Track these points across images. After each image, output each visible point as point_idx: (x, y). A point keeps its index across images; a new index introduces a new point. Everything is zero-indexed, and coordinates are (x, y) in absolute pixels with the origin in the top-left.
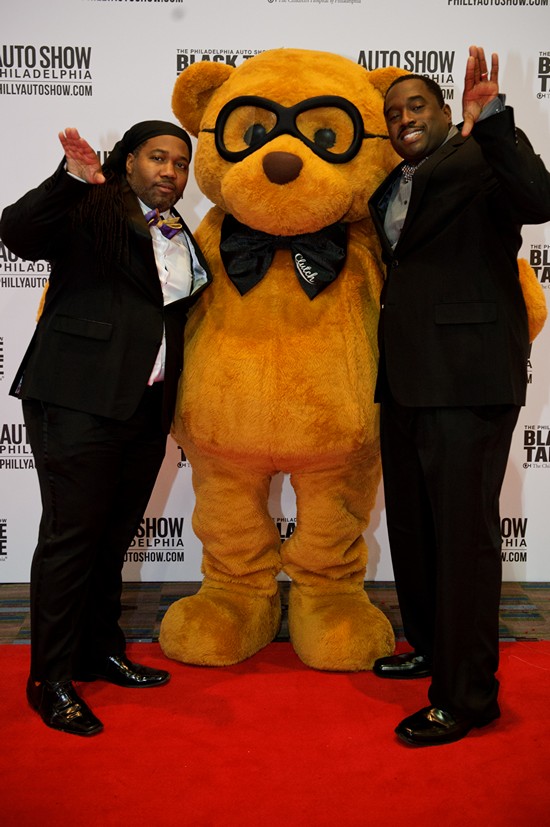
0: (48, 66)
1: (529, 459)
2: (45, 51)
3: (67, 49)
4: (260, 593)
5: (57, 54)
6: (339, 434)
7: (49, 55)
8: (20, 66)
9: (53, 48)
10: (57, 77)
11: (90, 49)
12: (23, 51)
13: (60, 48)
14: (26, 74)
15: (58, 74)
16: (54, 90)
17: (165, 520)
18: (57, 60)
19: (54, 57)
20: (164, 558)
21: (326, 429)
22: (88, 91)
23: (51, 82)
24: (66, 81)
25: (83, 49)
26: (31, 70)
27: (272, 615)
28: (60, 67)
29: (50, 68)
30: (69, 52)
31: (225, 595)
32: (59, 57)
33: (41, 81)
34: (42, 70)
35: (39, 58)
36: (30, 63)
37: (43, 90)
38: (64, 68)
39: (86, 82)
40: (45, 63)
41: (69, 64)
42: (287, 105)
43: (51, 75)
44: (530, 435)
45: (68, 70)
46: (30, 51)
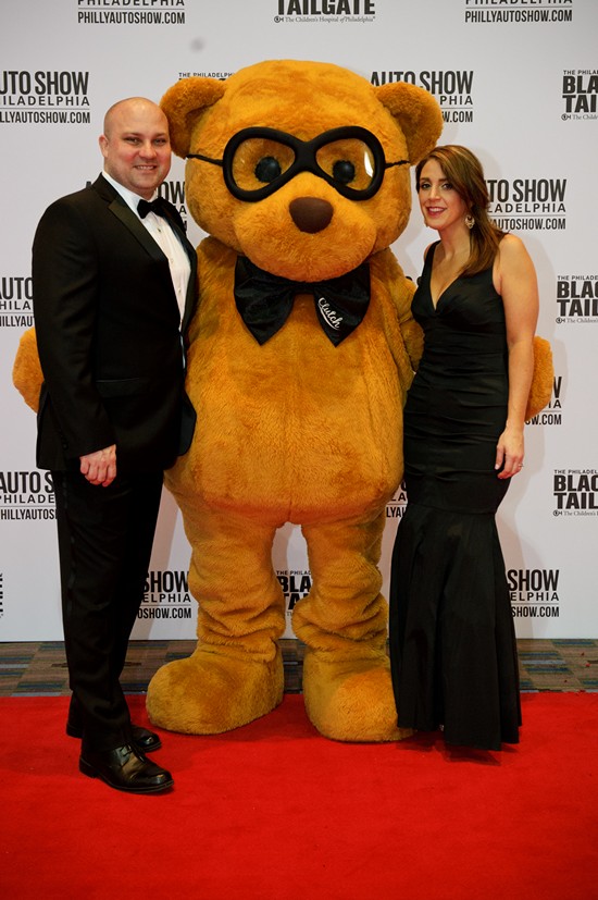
0: (43, 92)
1: (560, 506)
2: (40, 76)
3: (63, 74)
5: (53, 79)
6: (362, 483)
7: (45, 81)
8: (14, 92)
9: (49, 73)
10: (53, 103)
11: (87, 74)
12: (17, 77)
13: (56, 74)
14: (21, 101)
15: (54, 100)
16: (51, 118)
17: (170, 573)
18: (53, 86)
19: (49, 83)
20: (170, 615)
23: (47, 109)
24: (63, 107)
25: (80, 74)
26: (25, 97)
28: (57, 93)
29: (46, 94)
30: (65, 77)
32: (55, 83)
34: (37, 96)
35: (34, 83)
36: (25, 89)
37: (39, 118)
38: (60, 94)
40: (40, 89)
41: (66, 90)
43: (46, 102)
44: (560, 480)
45: (64, 97)
46: (25, 76)
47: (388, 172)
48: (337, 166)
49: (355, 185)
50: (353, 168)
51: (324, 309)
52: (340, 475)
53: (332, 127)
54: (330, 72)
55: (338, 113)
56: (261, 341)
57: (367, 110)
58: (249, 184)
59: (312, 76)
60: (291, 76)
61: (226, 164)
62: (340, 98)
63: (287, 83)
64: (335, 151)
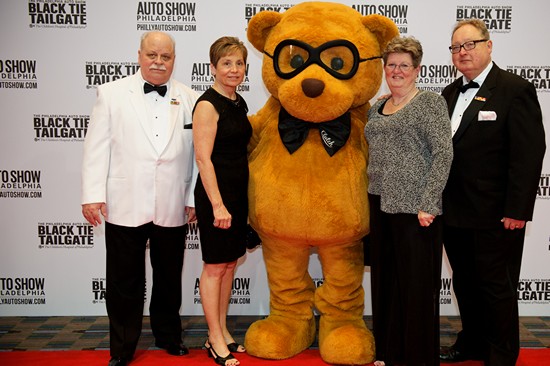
4: (303, 317)
7: (171, 8)
14: (158, 18)
15: (176, 18)
19: (174, 9)
21: (339, 224)
22: (194, 28)
23: (172, 23)
24: (181, 22)
26: (160, 17)
27: (310, 331)
31: (282, 319)
33: (166, 22)
35: (165, 9)
39: (192, 23)
42: (315, 46)
47: (361, 64)
48: (333, 61)
49: (342, 72)
50: (342, 62)
51: (324, 137)
52: (332, 222)
53: (331, 40)
54: (336, 9)
55: (336, 32)
56: (291, 152)
57: (353, 30)
58: (286, 69)
59: (325, 12)
60: (314, 11)
61: (275, 58)
62: (339, 24)
63: (311, 15)
64: (332, 53)
